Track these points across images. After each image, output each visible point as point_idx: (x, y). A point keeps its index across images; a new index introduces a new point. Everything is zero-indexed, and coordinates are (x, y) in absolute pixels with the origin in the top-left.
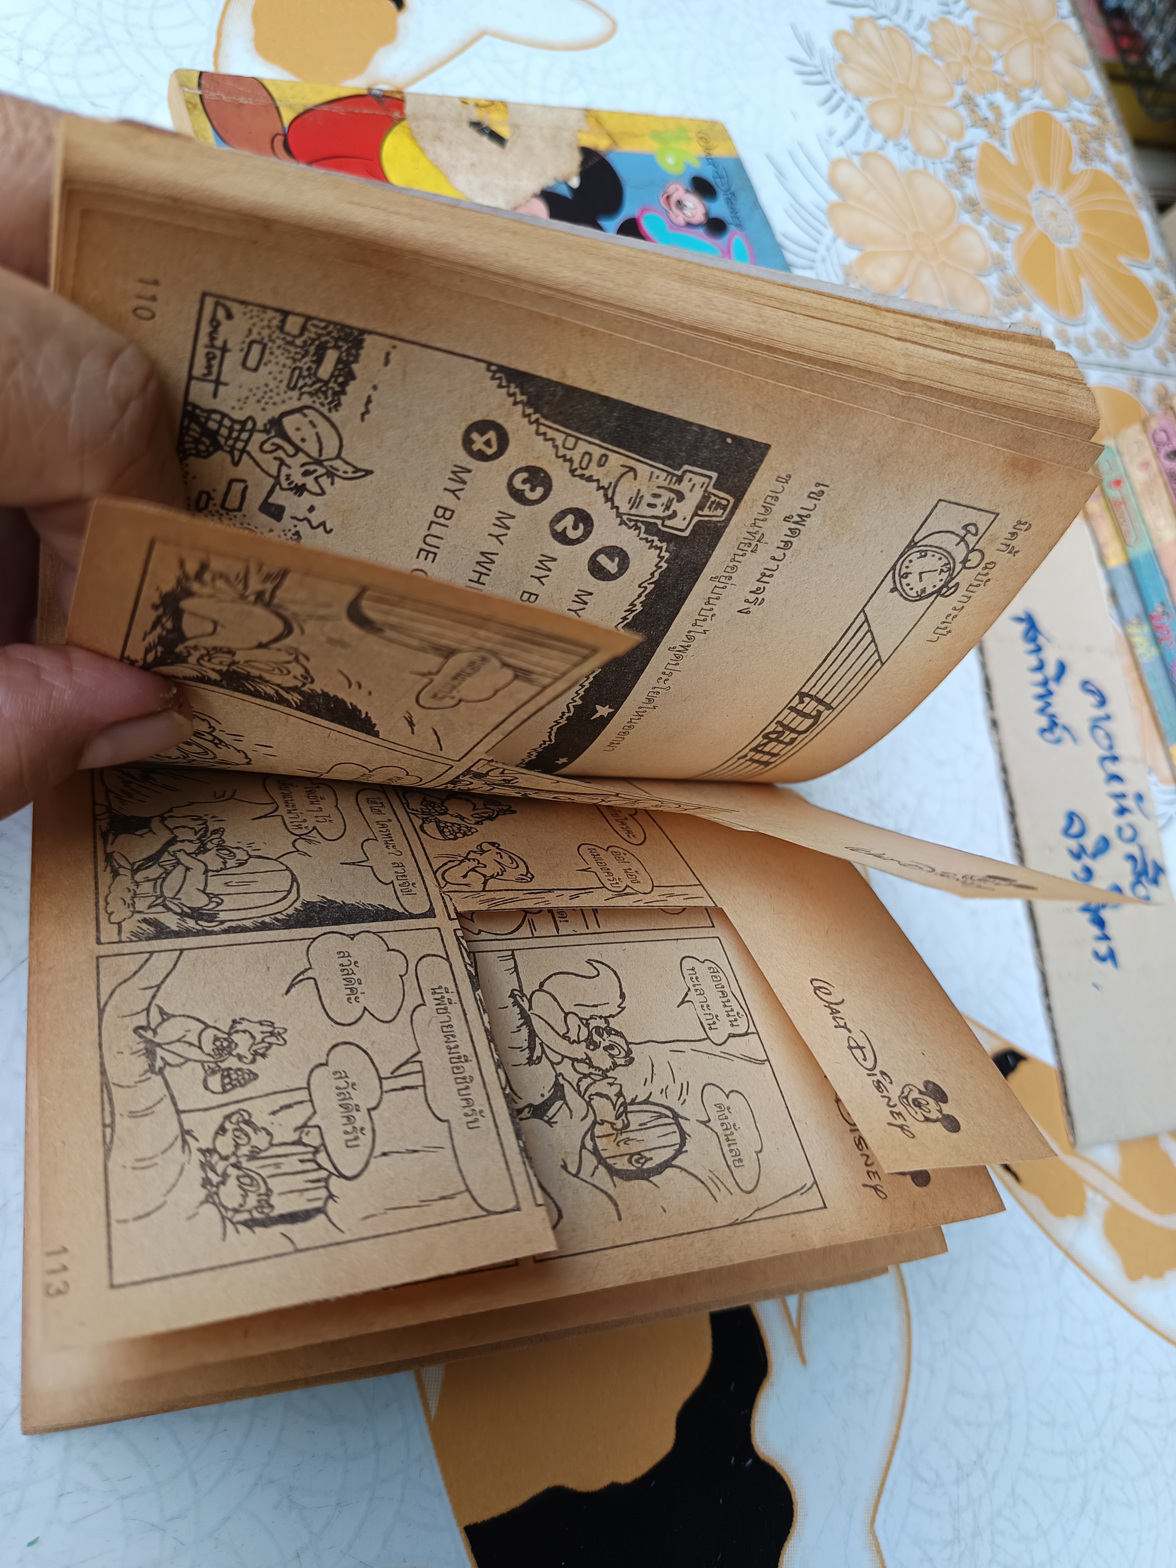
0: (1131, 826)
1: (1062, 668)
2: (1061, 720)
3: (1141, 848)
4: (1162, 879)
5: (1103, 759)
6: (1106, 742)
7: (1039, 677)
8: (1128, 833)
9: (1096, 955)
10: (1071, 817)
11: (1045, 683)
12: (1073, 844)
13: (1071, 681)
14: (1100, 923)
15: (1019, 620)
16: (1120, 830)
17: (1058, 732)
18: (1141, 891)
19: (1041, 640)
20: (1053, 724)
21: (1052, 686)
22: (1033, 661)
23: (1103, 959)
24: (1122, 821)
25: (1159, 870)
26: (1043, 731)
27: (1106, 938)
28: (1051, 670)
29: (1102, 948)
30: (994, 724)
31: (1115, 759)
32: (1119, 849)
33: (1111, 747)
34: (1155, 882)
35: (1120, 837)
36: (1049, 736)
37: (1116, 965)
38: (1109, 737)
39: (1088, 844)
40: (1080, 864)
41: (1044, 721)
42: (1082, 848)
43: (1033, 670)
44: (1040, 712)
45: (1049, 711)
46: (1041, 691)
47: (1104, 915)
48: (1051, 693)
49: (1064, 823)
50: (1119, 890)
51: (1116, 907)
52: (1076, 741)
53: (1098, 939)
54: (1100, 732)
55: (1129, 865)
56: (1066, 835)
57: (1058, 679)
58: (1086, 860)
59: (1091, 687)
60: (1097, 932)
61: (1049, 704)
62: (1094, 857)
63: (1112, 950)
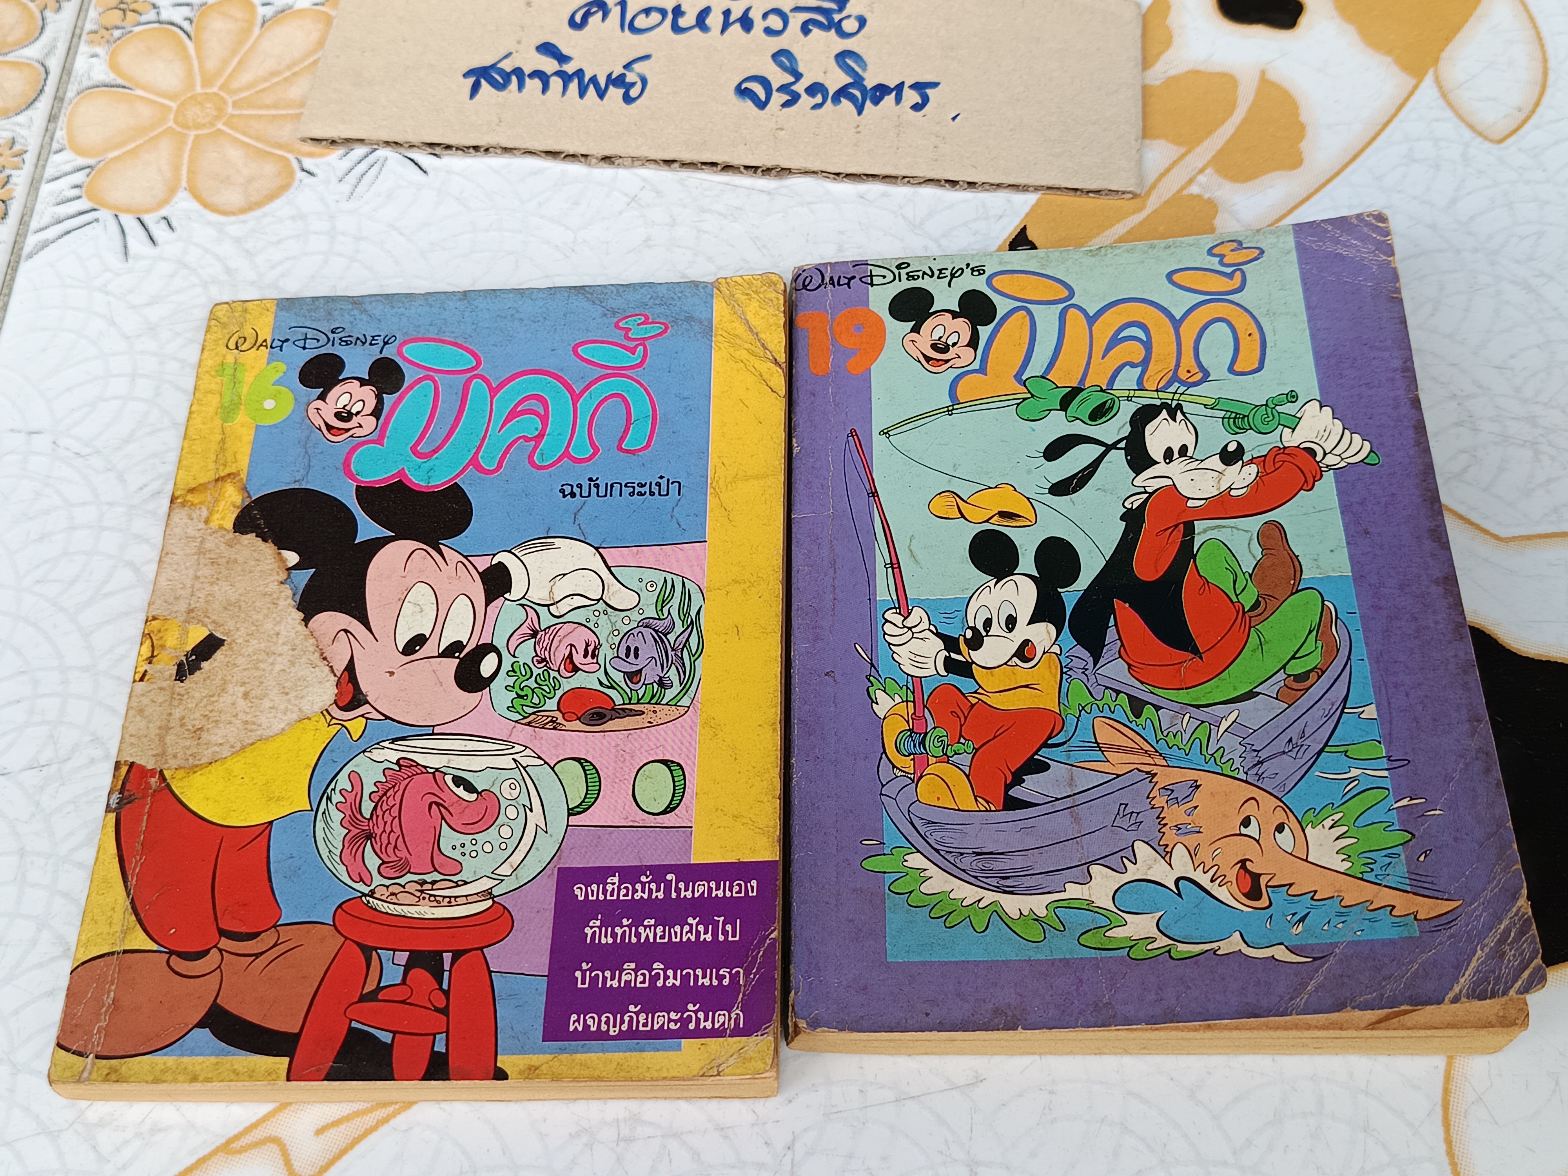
0: (765, 16)
1: (547, 49)
2: (618, 71)
3: (797, 9)
5: (677, 29)
6: (655, 17)
7: (556, 83)
8: (775, 22)
9: (919, 107)
10: (742, 92)
11: (566, 78)
12: (778, 98)
13: (567, 41)
14: (881, 91)
15: (475, 89)
16: (768, 31)
17: (630, 77)
18: (850, 26)
19: (507, 66)
20: (619, 81)
21: (570, 68)
22: (534, 85)
23: (925, 100)
24: (759, 25)
26: (628, 99)
27: (900, 87)
28: (549, 65)
29: (911, 97)
30: (607, 159)
31: (678, 12)
32: (792, 39)
33: (663, 12)
35: (779, 33)
36: (634, 93)
37: (935, 85)
38: (647, 11)
39: (778, 78)
40: (804, 96)
41: (615, 93)
42: (783, 88)
43: (545, 88)
44: (601, 94)
45: (602, 82)
46: (574, 86)
47: (869, 83)
48: (580, 73)
49: (749, 103)
50: (842, 57)
51: (864, 66)
52: (647, 57)
53: (898, 100)
54: (641, 22)
55: (816, 32)
56: (762, 105)
57: (562, 59)
58: (800, 87)
59: (578, 18)
60: (890, 99)
61: (594, 80)
62: (798, 76)
63: (917, 86)
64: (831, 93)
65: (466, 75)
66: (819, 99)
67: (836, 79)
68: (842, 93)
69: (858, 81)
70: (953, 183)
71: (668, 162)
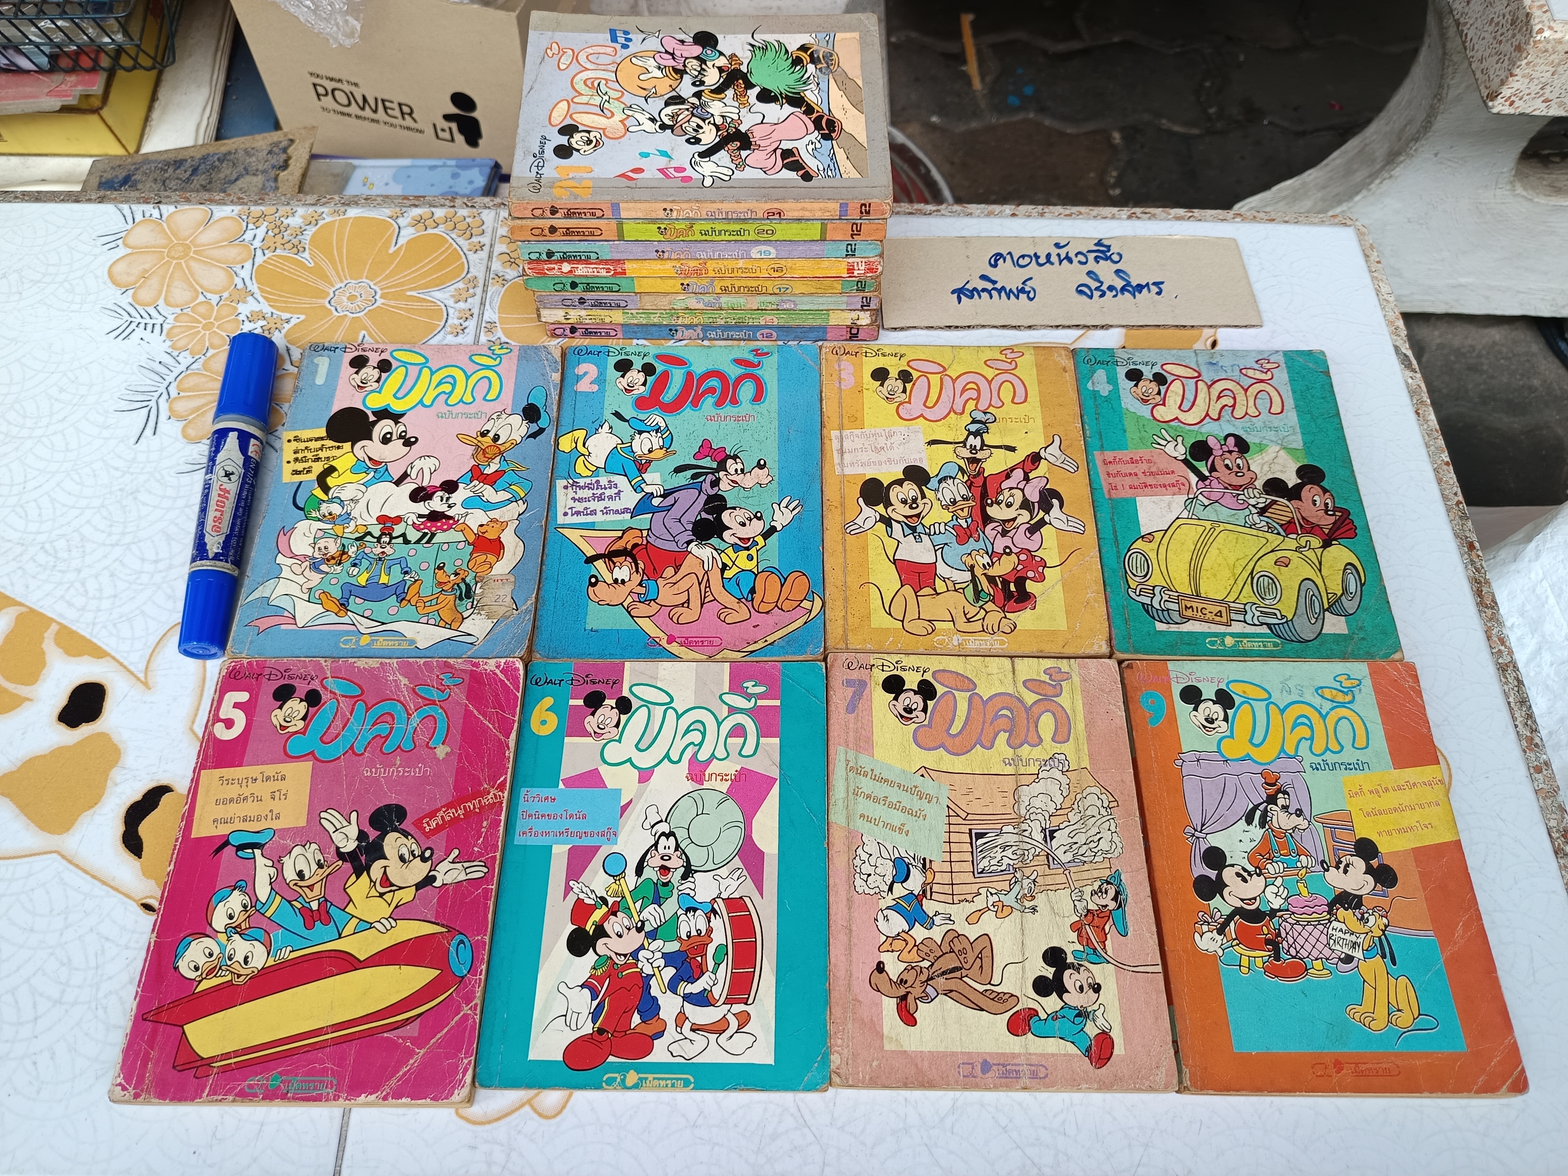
0: (1076, 255)
1: (984, 277)
2: (1020, 286)
3: (1089, 252)
4: (1106, 242)
5: (1039, 264)
6: (1027, 260)
7: (994, 293)
8: (1081, 258)
9: (1159, 293)
10: (1081, 292)
11: (999, 291)
12: (1097, 294)
13: (992, 273)
14: (1140, 288)
15: (959, 299)
17: (1027, 289)
18: (1116, 258)
19: (969, 287)
20: (1022, 291)
21: (998, 286)
22: (985, 295)
23: (1160, 290)
24: (1075, 260)
25: (1099, 243)
26: (1030, 299)
27: (1148, 285)
28: (989, 286)
29: (1154, 289)
30: (1030, 327)
33: (1029, 257)
34: (1109, 247)
35: (1085, 263)
36: (1032, 295)
37: (1162, 283)
38: (1023, 256)
39: (1094, 284)
40: (1108, 292)
41: (1023, 296)
42: (1097, 289)
43: (991, 297)
44: (1017, 298)
45: (1016, 292)
46: (1003, 294)
47: (1134, 284)
48: (1003, 288)
49: (1085, 297)
50: (1118, 272)
51: (1128, 276)
52: (1031, 279)
53: (1149, 291)
54: (1021, 262)
55: (1101, 261)
56: (1091, 297)
57: (994, 282)
58: (1104, 288)
59: (992, 262)
60: (1145, 290)
61: (1011, 290)
62: (1102, 283)
63: (1154, 284)
64: (1119, 289)
65: (953, 292)
66: (1114, 293)
67: (1119, 284)
68: (1123, 289)
69: (1129, 284)
70: (1185, 326)
71: (1057, 327)
